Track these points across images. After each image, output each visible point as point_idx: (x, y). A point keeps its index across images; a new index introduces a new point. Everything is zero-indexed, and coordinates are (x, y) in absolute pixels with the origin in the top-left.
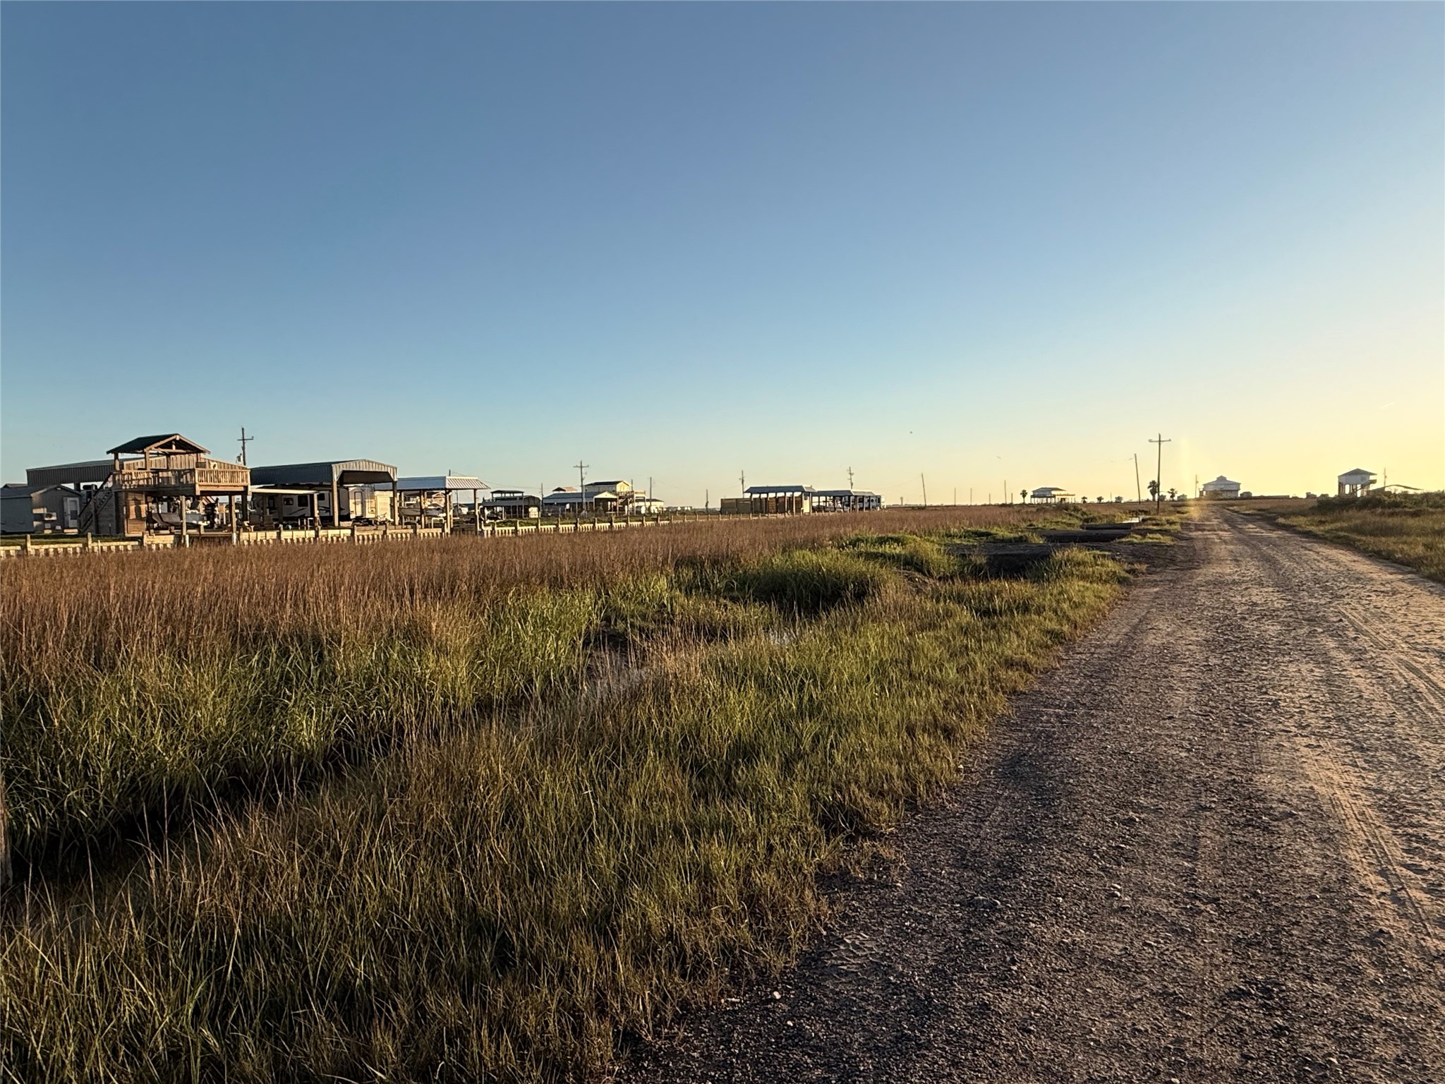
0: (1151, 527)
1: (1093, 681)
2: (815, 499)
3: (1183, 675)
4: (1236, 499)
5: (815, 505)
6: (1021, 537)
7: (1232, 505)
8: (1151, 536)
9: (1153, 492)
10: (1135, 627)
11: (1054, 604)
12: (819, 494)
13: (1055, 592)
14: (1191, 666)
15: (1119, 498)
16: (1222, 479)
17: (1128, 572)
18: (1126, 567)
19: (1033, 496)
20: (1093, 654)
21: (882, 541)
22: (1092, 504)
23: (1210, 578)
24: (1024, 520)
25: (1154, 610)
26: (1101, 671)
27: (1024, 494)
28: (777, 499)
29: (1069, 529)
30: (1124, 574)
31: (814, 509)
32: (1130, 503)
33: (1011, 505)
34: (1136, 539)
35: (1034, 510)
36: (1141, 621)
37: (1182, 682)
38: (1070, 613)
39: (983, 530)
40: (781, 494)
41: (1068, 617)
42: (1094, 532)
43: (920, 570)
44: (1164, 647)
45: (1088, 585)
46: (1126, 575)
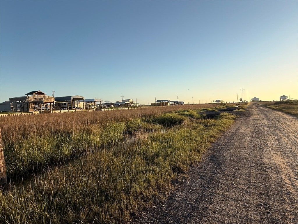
0: (240, 108)
1: (229, 140)
2: (170, 103)
3: (247, 139)
4: (258, 102)
6: (213, 110)
8: (241, 110)
9: (241, 101)
10: (237, 129)
11: (220, 124)
13: (220, 121)
14: (249, 137)
15: (234, 102)
16: (255, 98)
17: (236, 117)
19: (216, 102)
20: (228, 134)
21: (184, 111)
22: (228, 103)
23: (253, 118)
24: (214, 107)
25: (241, 125)
26: (230, 138)
27: (214, 101)
28: (163, 103)
29: (223, 108)
31: (170, 105)
32: (236, 103)
33: (211, 104)
34: (238, 110)
35: (216, 104)
36: (238, 127)
37: (247, 140)
38: (224, 126)
39: (205, 109)
42: (228, 109)
43: (192, 117)
44: (243, 133)
45: (227, 120)
46: (235, 118)
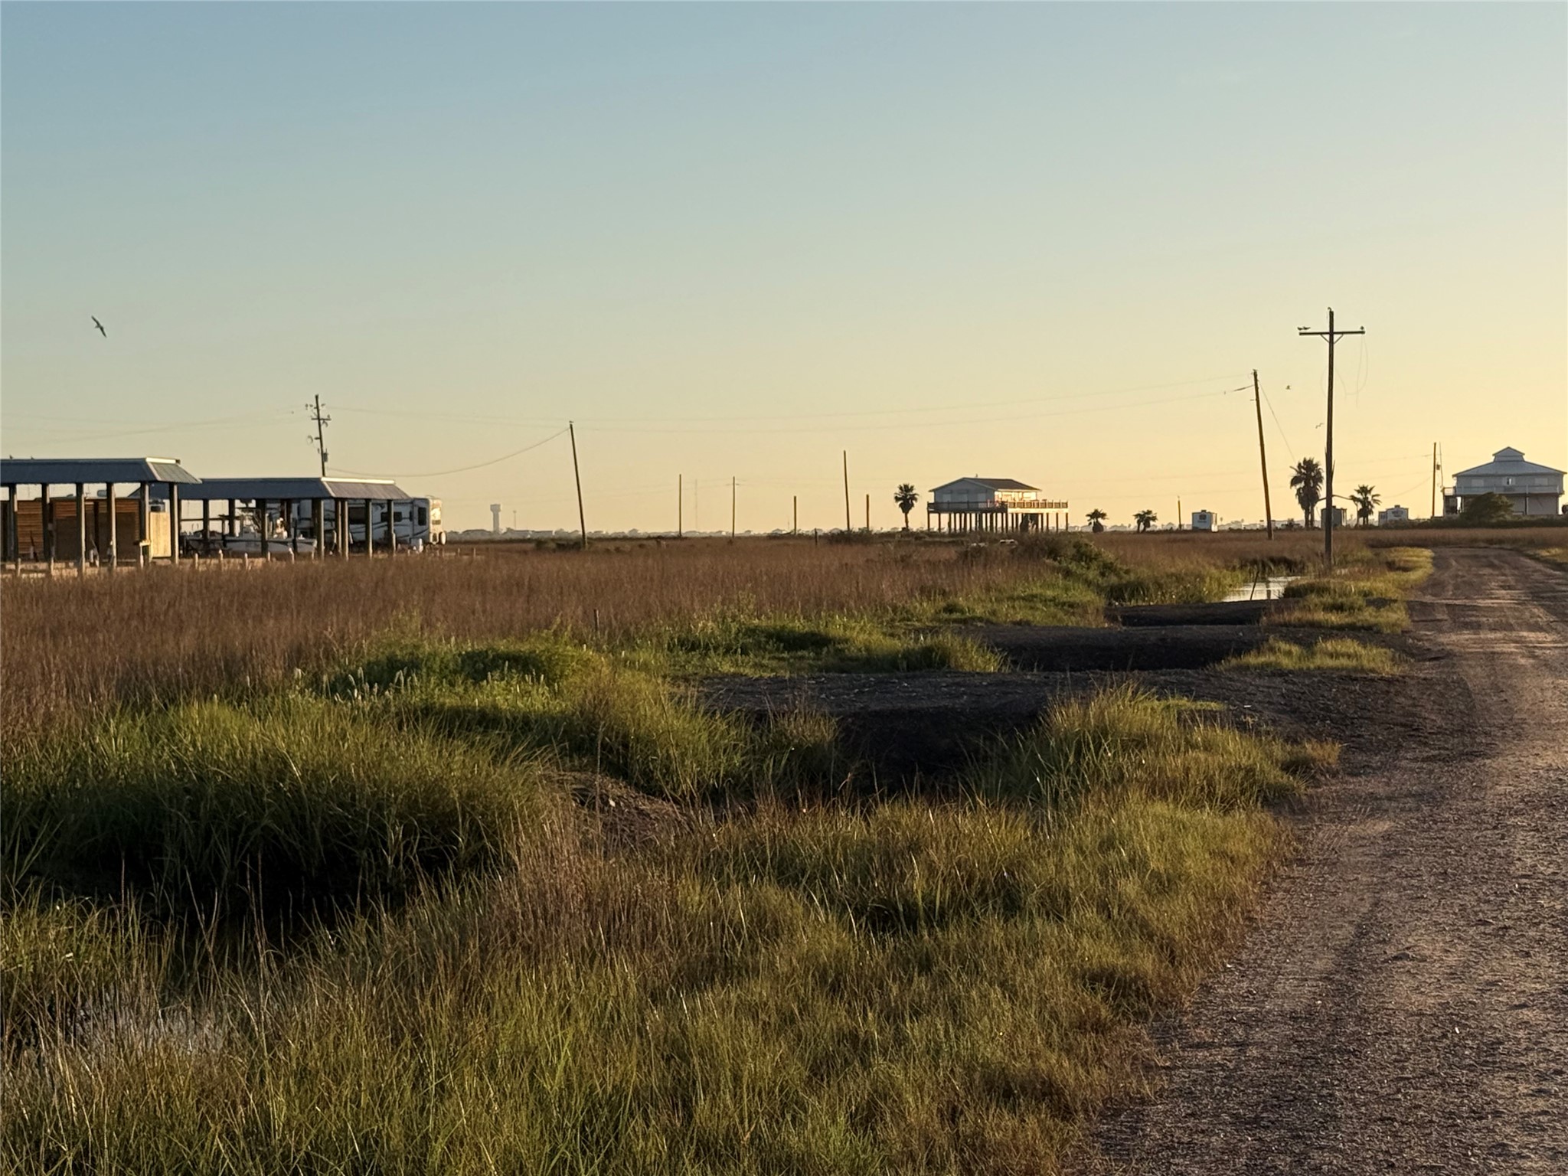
0: (1320, 616)
1: (1268, 1136)
2: (192, 509)
3: (1527, 1105)
4: (1551, 522)
5: (189, 528)
6: (928, 651)
7: (1546, 544)
8: (1329, 646)
9: (1307, 499)
10: (1348, 955)
11: (1094, 880)
12: (207, 490)
13: (1089, 840)
14: (1542, 1077)
15: (1203, 517)
16: (1509, 458)
17: (1289, 767)
18: (1279, 751)
19: (935, 508)
20: (1242, 1046)
21: (477, 667)
22: (1119, 537)
23: (1533, 786)
24: (925, 592)
25: (1392, 895)
26: (1278, 1103)
27: (906, 499)
28: (47, 507)
29: (1072, 621)
30: (1275, 776)
31: (187, 546)
32: (1236, 534)
33: (864, 538)
34: (1286, 655)
35: (950, 553)
36: (1361, 934)
37: (1528, 1128)
38: (1149, 911)
39: (799, 625)
40: (61, 490)
41: (1144, 925)
42: (1153, 634)
43: (619, 770)
44: (1450, 1016)
45: (1183, 815)
46: (1286, 779)
